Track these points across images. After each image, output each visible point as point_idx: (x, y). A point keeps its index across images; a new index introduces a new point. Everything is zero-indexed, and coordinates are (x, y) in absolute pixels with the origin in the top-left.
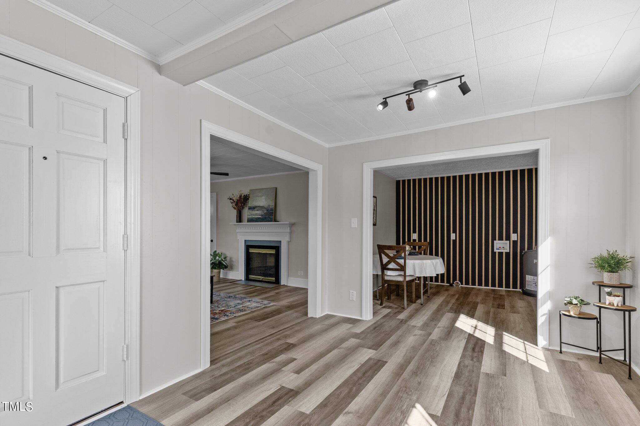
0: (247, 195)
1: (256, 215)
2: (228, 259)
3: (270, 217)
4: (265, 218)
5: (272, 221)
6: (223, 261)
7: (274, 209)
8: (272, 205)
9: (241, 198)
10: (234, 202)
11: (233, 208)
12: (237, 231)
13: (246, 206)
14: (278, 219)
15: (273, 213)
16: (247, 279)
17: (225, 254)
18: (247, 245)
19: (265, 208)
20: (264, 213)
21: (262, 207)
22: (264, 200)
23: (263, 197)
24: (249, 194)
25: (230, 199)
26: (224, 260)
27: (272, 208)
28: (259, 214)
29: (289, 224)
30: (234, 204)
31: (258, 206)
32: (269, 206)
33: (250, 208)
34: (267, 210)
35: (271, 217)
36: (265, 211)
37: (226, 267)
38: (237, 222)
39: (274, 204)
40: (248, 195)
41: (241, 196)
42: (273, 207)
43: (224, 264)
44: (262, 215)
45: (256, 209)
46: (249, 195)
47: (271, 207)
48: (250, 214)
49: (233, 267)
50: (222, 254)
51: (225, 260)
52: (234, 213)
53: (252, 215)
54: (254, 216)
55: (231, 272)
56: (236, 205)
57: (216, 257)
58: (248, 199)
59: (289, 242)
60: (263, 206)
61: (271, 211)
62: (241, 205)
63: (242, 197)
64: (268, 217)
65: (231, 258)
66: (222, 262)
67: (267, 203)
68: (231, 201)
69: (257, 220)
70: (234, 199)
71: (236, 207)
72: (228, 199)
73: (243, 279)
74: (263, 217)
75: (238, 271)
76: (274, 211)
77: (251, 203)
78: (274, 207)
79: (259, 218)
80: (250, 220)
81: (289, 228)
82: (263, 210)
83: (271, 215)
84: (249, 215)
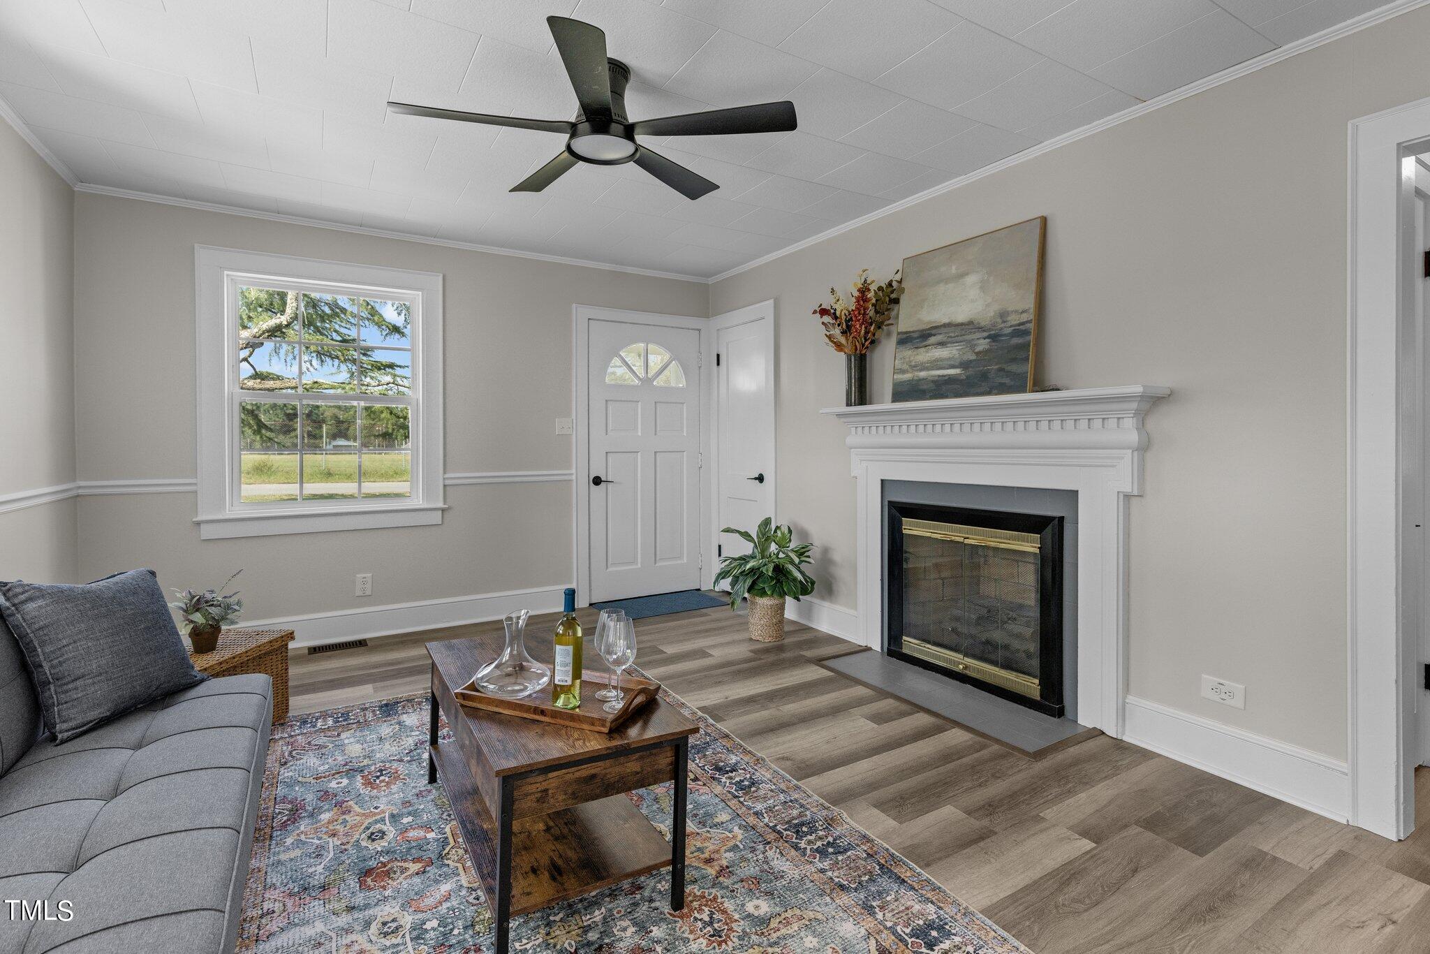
0: (890, 284)
1: (936, 364)
2: (815, 553)
3: (1009, 368)
4: (984, 376)
5: (1021, 389)
6: (792, 562)
7: (1031, 326)
8: (1020, 307)
9: (866, 300)
10: (836, 318)
11: (831, 349)
12: (850, 440)
13: (889, 334)
14: (1053, 376)
15: (1025, 347)
16: (894, 650)
17: (804, 534)
18: (889, 502)
19: (981, 329)
20: (977, 354)
21: (969, 326)
22: (974, 293)
23: (971, 279)
24: (898, 277)
25: (823, 312)
26: (797, 560)
27: (1023, 324)
28: (949, 359)
29: (1143, 398)
30: (837, 332)
31: (945, 326)
32: (1003, 315)
33: (905, 340)
34: (994, 338)
35: (1014, 368)
36: (983, 345)
37: (805, 589)
38: (849, 404)
39: (1029, 303)
40: (894, 284)
41: (864, 290)
42: (1025, 317)
43: (795, 579)
44: (964, 365)
45: (932, 340)
46: (900, 282)
47: (1014, 319)
48: (905, 367)
49: (835, 588)
50: (790, 531)
51: (801, 562)
52: (837, 367)
53: (914, 367)
54: (923, 374)
55: (826, 604)
56: (843, 333)
57: (769, 547)
58: (897, 301)
59: (1128, 497)
60: (971, 323)
61: (1016, 341)
62: (867, 333)
63: (871, 295)
64: (1001, 370)
65: (826, 551)
66: (790, 567)
67: (988, 305)
68: (827, 319)
69: (941, 389)
70: (839, 308)
71: (843, 340)
72: (815, 312)
73: (877, 647)
74: (971, 372)
75: (855, 607)
76: (1031, 337)
77: (907, 318)
78: (1032, 317)
79: (950, 380)
80: (901, 393)
81: (1129, 423)
82: (969, 341)
83: (1013, 360)
84: (903, 371)
